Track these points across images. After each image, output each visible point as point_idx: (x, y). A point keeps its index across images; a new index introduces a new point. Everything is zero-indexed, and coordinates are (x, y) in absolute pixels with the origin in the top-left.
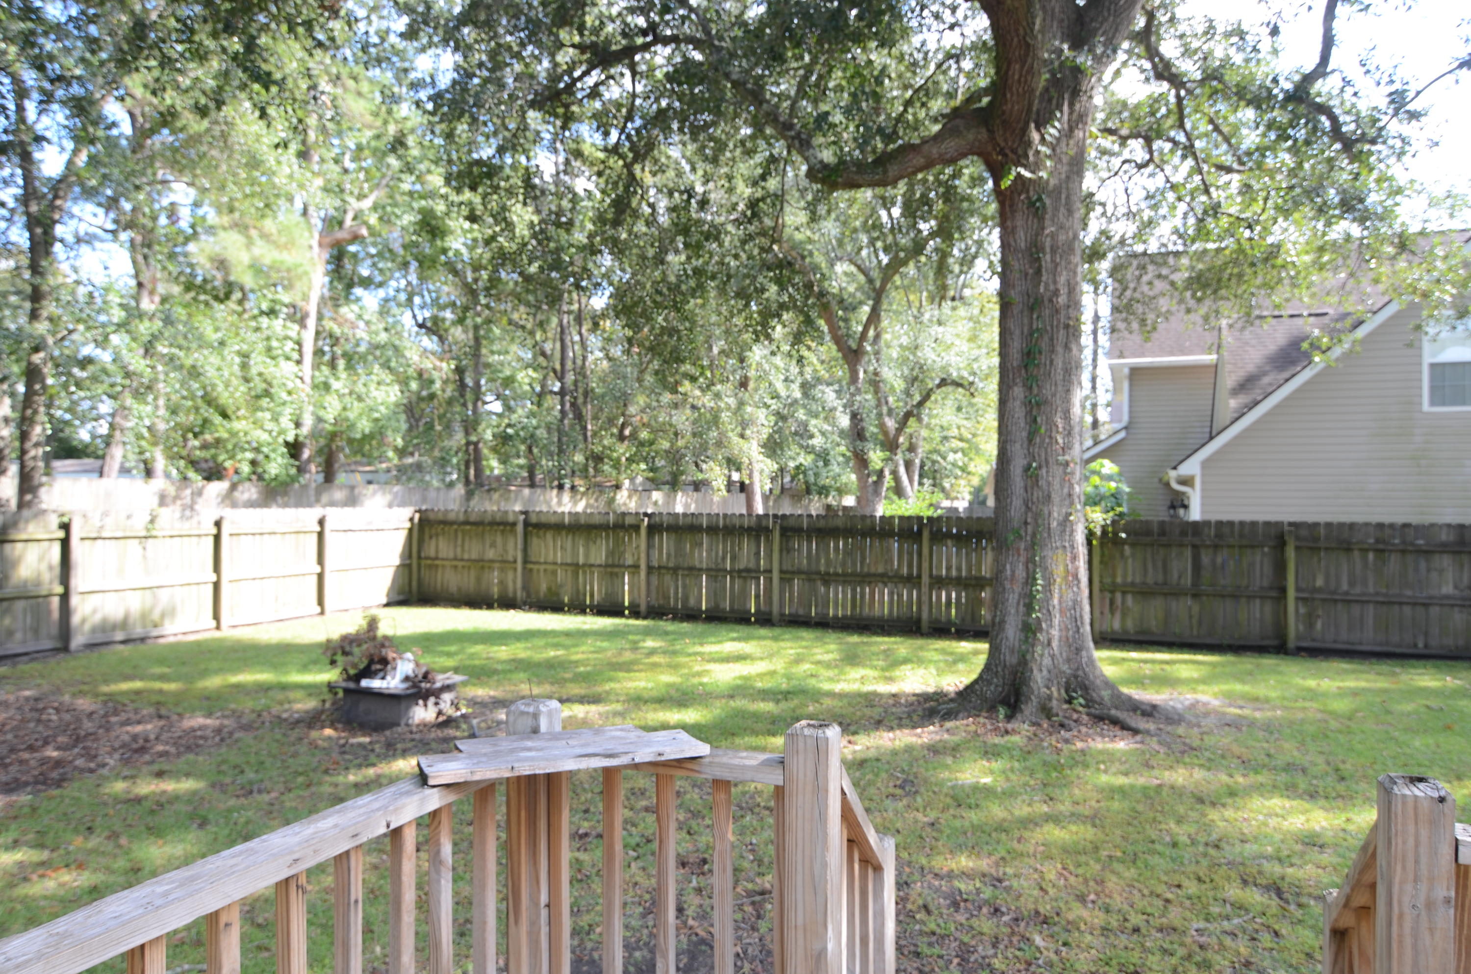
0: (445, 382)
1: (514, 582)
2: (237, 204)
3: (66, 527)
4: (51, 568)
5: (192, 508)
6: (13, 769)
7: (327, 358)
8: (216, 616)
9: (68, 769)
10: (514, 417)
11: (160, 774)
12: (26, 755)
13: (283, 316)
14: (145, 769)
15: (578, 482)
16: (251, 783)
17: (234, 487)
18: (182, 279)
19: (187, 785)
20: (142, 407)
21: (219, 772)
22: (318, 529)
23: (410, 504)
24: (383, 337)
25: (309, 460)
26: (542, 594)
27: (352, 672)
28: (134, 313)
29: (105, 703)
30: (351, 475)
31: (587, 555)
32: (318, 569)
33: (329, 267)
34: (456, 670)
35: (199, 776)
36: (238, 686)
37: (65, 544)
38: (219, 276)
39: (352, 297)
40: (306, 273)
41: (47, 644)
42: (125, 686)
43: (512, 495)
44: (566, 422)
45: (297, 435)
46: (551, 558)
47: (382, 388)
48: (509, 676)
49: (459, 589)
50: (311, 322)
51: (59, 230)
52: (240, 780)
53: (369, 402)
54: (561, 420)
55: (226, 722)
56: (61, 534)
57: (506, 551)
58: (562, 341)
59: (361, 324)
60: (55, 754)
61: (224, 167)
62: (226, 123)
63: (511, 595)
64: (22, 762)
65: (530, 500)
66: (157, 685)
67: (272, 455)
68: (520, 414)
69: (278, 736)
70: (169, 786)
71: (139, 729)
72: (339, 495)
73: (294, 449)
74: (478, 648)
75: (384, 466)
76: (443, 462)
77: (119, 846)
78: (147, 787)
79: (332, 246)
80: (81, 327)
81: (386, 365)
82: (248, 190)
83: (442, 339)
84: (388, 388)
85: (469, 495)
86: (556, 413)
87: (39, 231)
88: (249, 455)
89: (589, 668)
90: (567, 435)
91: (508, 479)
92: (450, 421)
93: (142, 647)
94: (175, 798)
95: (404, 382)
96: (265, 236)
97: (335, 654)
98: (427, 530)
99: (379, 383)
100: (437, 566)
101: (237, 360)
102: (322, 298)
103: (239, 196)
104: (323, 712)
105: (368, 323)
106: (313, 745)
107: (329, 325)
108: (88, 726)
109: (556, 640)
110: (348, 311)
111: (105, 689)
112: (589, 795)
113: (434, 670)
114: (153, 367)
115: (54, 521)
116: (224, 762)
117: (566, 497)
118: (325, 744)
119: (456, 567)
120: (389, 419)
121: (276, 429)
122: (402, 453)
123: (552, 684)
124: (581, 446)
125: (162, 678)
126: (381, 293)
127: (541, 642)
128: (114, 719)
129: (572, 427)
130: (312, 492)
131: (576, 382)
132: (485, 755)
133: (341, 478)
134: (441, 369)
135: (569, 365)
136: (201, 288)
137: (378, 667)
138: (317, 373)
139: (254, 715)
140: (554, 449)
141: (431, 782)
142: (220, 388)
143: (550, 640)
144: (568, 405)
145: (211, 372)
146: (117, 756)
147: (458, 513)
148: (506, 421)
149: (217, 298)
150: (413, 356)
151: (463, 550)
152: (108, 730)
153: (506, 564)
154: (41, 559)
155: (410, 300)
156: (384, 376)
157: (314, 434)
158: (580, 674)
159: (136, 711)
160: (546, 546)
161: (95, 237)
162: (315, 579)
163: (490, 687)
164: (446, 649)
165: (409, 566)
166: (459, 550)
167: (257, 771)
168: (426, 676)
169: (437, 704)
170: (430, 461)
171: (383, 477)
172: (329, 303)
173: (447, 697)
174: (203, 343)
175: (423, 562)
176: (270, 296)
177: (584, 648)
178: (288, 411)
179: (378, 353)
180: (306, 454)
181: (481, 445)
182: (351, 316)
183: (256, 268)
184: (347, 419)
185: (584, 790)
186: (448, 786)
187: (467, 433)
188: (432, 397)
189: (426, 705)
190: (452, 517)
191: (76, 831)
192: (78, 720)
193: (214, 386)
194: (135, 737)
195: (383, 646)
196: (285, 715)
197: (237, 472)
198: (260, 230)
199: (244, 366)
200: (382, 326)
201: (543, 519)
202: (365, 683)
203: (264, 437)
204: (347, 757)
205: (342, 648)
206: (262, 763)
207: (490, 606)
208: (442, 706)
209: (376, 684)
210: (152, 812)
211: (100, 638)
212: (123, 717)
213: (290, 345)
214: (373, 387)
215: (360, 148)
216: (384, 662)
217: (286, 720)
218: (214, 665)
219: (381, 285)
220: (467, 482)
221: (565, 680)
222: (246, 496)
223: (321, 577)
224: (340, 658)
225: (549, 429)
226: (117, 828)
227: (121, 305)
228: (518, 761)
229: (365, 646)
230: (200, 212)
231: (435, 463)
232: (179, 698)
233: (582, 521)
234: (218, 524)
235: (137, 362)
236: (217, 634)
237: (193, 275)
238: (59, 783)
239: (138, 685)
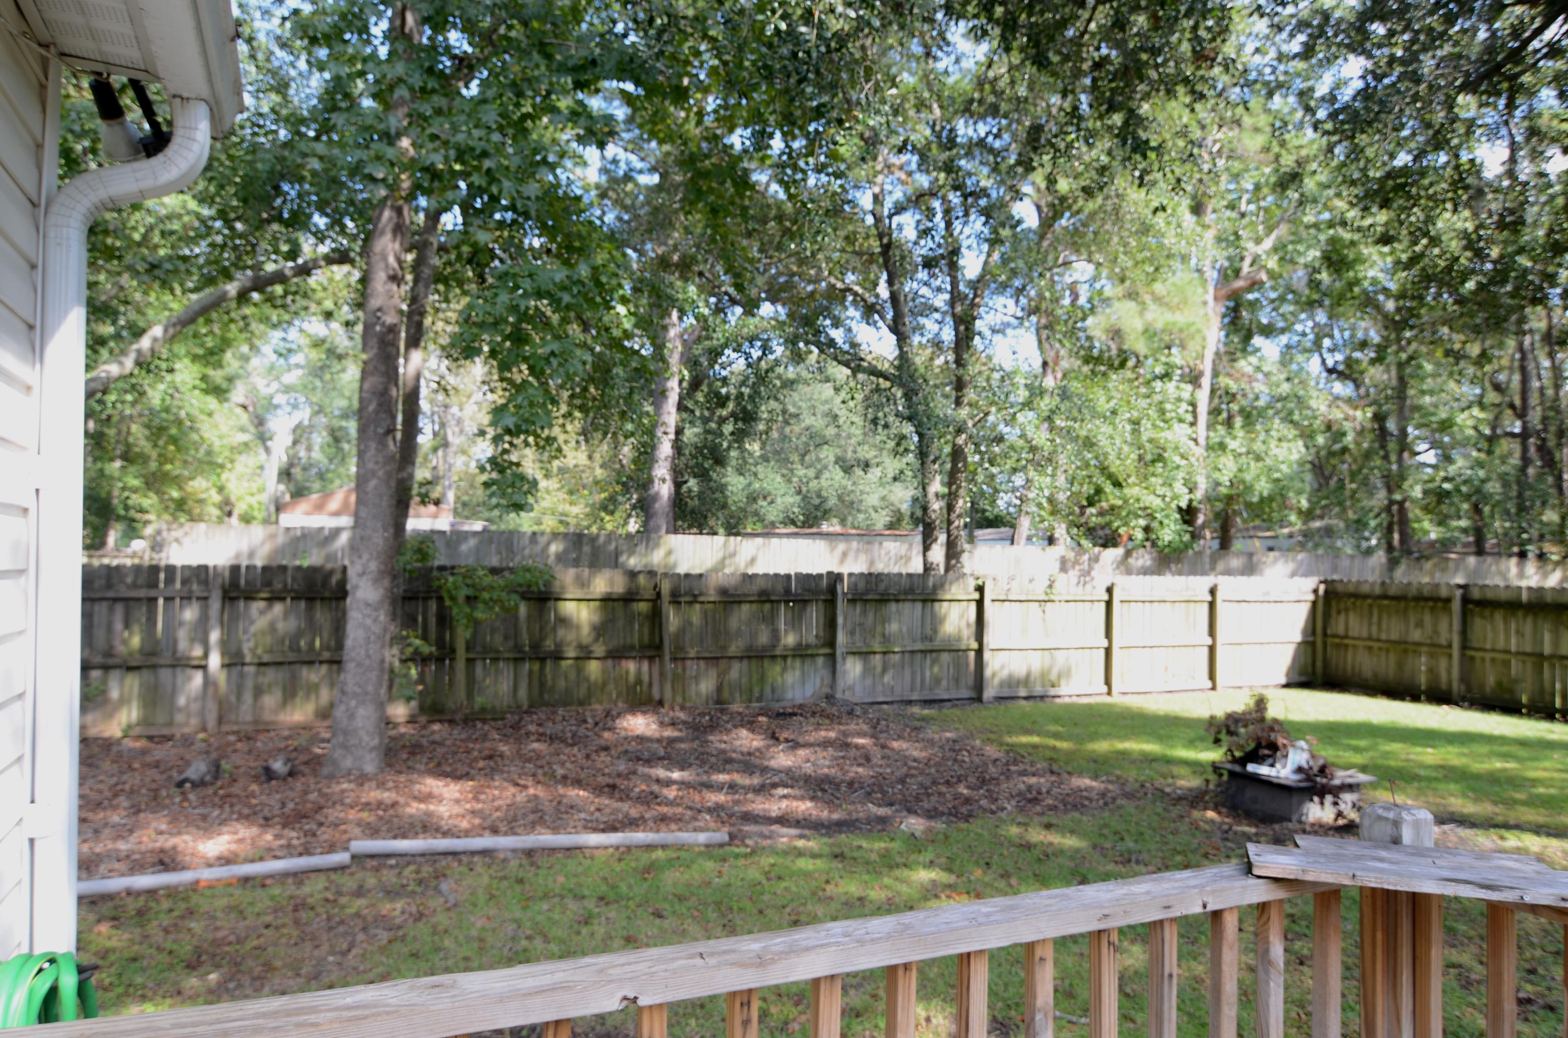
0: (1361, 433)
1: (1449, 672)
2: (1128, 273)
3: (980, 589)
4: (968, 625)
5: (1089, 573)
6: (934, 799)
7: (1224, 415)
8: (1108, 682)
9: (975, 807)
10: (1452, 470)
11: (1048, 826)
12: (943, 789)
13: (1176, 378)
14: (1036, 819)
15: (1548, 547)
16: (1130, 852)
17: (1128, 554)
18: (1082, 353)
19: (1071, 842)
20: (1042, 479)
21: (1101, 835)
22: (1209, 598)
23: (1318, 573)
24: (1285, 388)
25: (1203, 526)
26: (1488, 690)
27: (1238, 754)
28: (1035, 391)
29: (1007, 752)
30: (1249, 541)
31: (1556, 643)
32: (1209, 641)
33: (1227, 320)
34: (1364, 769)
35: (1082, 835)
36: (1123, 754)
37: (980, 603)
38: (1113, 346)
39: (1250, 349)
40: (1199, 331)
41: (966, 693)
42: (1024, 739)
43: (1451, 565)
44: (1531, 471)
45: (1191, 501)
46: (1501, 644)
47: (1284, 444)
48: (1434, 785)
49: (1375, 675)
50: (1206, 382)
51: (979, 325)
52: (1120, 847)
53: (1269, 462)
54: (1523, 470)
55: (1111, 787)
56: (976, 596)
57: (1436, 632)
58: (1523, 370)
59: (1260, 376)
60: (965, 791)
61: (1116, 239)
62: (1118, 196)
63: (1444, 686)
64: (940, 794)
65: (1476, 572)
66: (1052, 742)
67: (1166, 521)
68: (1460, 465)
69: (1160, 810)
70: (1055, 838)
71: (1033, 780)
72: (1235, 562)
73: (1188, 514)
74: (1395, 747)
75: (1286, 531)
76: (1359, 525)
77: (1011, 886)
78: (1037, 835)
79: (1229, 298)
80: (993, 409)
81: (1288, 419)
82: (1140, 257)
83: (1357, 385)
84: (1291, 445)
85: (1393, 563)
86: (1515, 461)
87: (962, 328)
88: (1142, 522)
89: (1552, 791)
90: (1531, 488)
91: (1445, 545)
92: (1366, 478)
93: (1041, 704)
94: (1060, 852)
95: (1307, 435)
96: (1157, 299)
97: (1219, 732)
98: (1334, 604)
99: (1280, 440)
100: (1346, 646)
101: (1128, 427)
102: (1217, 354)
103: (1130, 264)
104: (1206, 792)
105: (1267, 375)
106: (1195, 826)
107: (1224, 381)
108: (992, 770)
109: (1505, 749)
110: (1245, 365)
111: (1009, 740)
112: (1538, 953)
113: (1333, 765)
114: (1052, 441)
115: (972, 583)
116: (1106, 825)
117: (1531, 567)
118: (1207, 827)
119: (1370, 648)
120: (1291, 479)
121: (1169, 494)
122: (1308, 515)
123: (1495, 803)
124: (1554, 501)
125: (1056, 736)
126: (1284, 339)
127: (1484, 749)
128: (1013, 768)
129: (1540, 477)
130: (1207, 560)
131: (1544, 419)
132: (1325, 855)
133: (1238, 545)
134: (1354, 419)
135: (1534, 399)
136: (1098, 360)
137: (1266, 752)
138: (1212, 434)
139: (1137, 785)
140: (1512, 508)
141: (1256, 871)
142: (1112, 457)
143: (1496, 748)
144: (1532, 450)
145: (1103, 441)
146: (1014, 803)
147: (1373, 584)
148: (1442, 474)
149: (1111, 366)
150: (1319, 404)
151: (1380, 629)
152: (1008, 778)
153: (1436, 648)
154: (961, 616)
155: (1318, 345)
156: (1286, 432)
157: (1208, 499)
158: (1539, 796)
159: (1032, 764)
160: (1494, 630)
161: (1008, 325)
162: (1205, 651)
163: (1408, 796)
164: (1354, 742)
165: (1313, 644)
166: (1374, 629)
167: (1136, 841)
168: (1323, 770)
169: (1336, 804)
170: (1342, 525)
171: (1286, 543)
172: (1225, 358)
173: (1348, 798)
174: (1095, 415)
175: (1330, 640)
176: (1163, 359)
177: (1547, 764)
178: (1181, 475)
179: (1279, 405)
180: (1200, 519)
181: (1407, 504)
182: (1249, 370)
183: (1149, 333)
184: (1243, 481)
185: (1532, 945)
186: (1276, 880)
187: (1390, 491)
188: (1345, 450)
189: (1322, 803)
190: (1365, 589)
191: (977, 863)
192: (986, 764)
193: (1106, 455)
194: (1029, 788)
195: (1272, 729)
196: (1168, 790)
197: (1130, 539)
198: (1153, 293)
199: (1136, 432)
200: (1283, 376)
201: (1490, 595)
202: (1251, 768)
203: (1157, 502)
204: (1229, 844)
205: (1227, 727)
206: (1142, 834)
207: (1415, 698)
208: (1342, 807)
209: (1263, 770)
210: (1039, 860)
211: (1006, 693)
212: (1021, 767)
213: (1184, 406)
214: (1273, 444)
215: (1257, 187)
216: (1274, 747)
217: (1168, 794)
218: (1103, 729)
219: (1283, 331)
220: (1390, 548)
221: (1515, 802)
222: (1140, 563)
223: (1212, 649)
224: (1223, 736)
225: (1506, 484)
226: (1010, 867)
227: (1026, 385)
228: (1363, 869)
229: (1251, 728)
230: (1098, 286)
231: (1348, 527)
232: (1070, 756)
233: (1549, 598)
234: (1109, 590)
235: (1041, 437)
236: (1108, 700)
237: (1091, 347)
238: (967, 818)
239: (1035, 739)
